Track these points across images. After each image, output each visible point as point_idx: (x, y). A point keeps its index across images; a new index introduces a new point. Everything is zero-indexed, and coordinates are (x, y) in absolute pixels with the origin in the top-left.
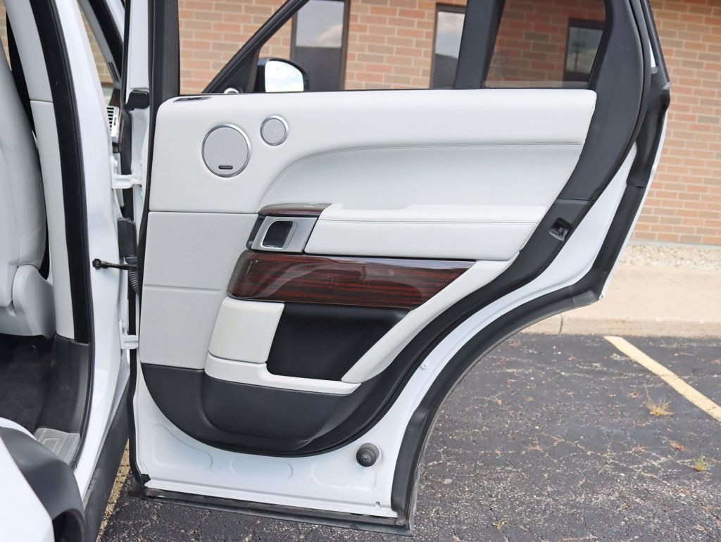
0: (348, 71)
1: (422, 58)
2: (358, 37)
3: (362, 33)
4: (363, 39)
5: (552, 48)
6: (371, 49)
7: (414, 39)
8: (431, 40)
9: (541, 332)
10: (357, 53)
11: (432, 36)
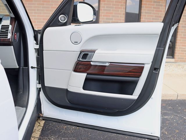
0: (100, 14)
1: (122, 10)
2: (103, 4)
3: (104, 3)
4: (104, 4)
5: (162, 5)
6: (107, 7)
7: (120, 4)
8: (125, 4)
9: (171, 99)
10: (103, 9)
11: (125, 3)
